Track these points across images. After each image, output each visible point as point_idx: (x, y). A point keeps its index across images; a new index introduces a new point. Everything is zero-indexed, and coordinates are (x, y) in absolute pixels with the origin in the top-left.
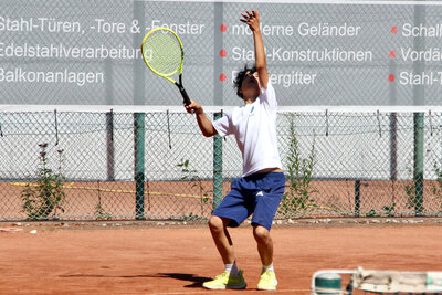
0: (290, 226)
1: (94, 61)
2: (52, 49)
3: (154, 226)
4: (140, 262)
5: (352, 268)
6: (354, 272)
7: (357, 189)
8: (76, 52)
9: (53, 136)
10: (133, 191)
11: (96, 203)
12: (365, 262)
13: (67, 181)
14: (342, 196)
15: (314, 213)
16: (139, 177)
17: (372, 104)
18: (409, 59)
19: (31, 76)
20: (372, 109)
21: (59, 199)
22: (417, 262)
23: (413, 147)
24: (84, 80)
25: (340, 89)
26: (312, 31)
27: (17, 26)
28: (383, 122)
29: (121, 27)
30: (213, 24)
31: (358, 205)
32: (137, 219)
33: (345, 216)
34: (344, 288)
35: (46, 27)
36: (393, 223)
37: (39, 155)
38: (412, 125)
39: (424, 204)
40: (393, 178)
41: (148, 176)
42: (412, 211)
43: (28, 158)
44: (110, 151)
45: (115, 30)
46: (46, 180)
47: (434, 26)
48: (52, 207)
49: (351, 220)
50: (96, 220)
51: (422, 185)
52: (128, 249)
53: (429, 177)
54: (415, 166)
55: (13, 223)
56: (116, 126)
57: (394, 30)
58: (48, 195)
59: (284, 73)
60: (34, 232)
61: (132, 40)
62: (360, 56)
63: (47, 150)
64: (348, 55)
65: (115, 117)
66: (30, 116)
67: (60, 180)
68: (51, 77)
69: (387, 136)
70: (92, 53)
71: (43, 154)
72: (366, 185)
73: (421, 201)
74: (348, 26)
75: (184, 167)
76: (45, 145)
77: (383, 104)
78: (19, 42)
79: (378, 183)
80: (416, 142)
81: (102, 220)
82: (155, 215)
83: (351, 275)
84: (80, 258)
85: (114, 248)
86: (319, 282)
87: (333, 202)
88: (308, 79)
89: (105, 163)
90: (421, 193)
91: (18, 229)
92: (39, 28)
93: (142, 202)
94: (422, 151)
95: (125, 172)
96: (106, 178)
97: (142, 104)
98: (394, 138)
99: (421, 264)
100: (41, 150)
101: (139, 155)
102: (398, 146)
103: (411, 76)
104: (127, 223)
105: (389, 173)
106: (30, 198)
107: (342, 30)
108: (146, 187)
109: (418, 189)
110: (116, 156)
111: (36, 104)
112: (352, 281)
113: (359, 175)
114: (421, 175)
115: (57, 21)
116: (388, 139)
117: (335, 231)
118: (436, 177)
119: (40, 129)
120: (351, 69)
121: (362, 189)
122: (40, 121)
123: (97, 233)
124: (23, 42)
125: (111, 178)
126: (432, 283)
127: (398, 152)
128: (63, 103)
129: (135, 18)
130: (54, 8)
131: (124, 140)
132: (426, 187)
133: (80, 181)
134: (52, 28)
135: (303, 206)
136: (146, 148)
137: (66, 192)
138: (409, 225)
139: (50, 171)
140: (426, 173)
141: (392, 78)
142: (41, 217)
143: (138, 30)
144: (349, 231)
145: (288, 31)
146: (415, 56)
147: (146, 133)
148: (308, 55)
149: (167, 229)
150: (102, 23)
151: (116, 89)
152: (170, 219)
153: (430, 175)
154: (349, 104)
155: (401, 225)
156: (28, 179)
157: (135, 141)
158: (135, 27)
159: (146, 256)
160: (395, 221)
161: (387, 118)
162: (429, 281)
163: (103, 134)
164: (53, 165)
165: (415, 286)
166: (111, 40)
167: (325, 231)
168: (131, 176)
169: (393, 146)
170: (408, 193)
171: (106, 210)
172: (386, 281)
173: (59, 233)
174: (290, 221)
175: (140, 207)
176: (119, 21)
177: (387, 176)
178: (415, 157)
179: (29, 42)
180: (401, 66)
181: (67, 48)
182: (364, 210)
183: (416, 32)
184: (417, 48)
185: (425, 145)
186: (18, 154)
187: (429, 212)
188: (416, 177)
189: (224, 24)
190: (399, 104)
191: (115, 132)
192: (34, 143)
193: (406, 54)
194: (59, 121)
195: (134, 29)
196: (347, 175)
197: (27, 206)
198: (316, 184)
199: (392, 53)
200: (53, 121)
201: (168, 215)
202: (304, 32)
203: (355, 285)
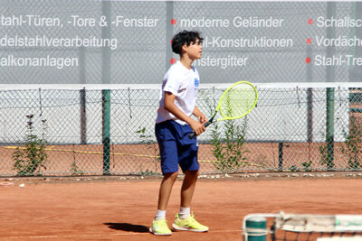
0: (226, 179)
1: (70, 49)
2: (37, 39)
3: (117, 180)
4: (107, 209)
5: (276, 213)
6: (277, 215)
7: (280, 150)
8: (56, 42)
9: (38, 109)
10: (101, 152)
11: (71, 162)
12: (286, 208)
13: (49, 145)
14: (268, 154)
15: (245, 168)
16: (106, 141)
17: (292, 81)
18: (322, 45)
19: (21, 62)
20: (292, 85)
21: (42, 159)
22: (328, 207)
23: (325, 115)
24: (62, 64)
25: (267, 69)
26: (244, 23)
27: (10, 21)
28: (302, 96)
29: (91, 22)
30: (165, 19)
31: (281, 162)
32: (104, 174)
33: (271, 171)
34: (269, 229)
35: (32, 23)
36: (309, 177)
37: (26, 124)
38: (325, 98)
39: (334, 162)
40: (310, 140)
41: (113, 140)
42: (324, 167)
43: (18, 126)
44: (83, 121)
45: (88, 25)
46: (33, 144)
47: (343, 18)
48: (37, 166)
49: (275, 174)
50: (72, 176)
51: (333, 146)
52: (97, 198)
53: (338, 140)
54: (327, 130)
55: (6, 178)
56: (88, 100)
57: (310, 22)
58: (34, 156)
59: (222, 57)
60: (23, 185)
61: (100, 32)
62: (283, 43)
63: (33, 120)
64: (273, 42)
65: (87, 94)
66: (20, 94)
67: (43, 144)
68: (36, 62)
69: (304, 107)
70: (69, 43)
71: (30, 124)
72: (288, 146)
73: (332, 159)
74: (273, 19)
75: (141, 133)
76: (32, 116)
77: (302, 81)
78: (12, 34)
79: (298, 144)
80: (328, 111)
81: (76, 176)
82: (119, 172)
83: (275, 218)
84: (59, 206)
85: (85, 198)
86: (249, 224)
87: (261, 161)
88: (241, 61)
89: (79, 130)
90: (332, 152)
91: (10, 183)
92: (27, 23)
93: (108, 161)
94: (333, 119)
95: (95, 137)
96: (79, 142)
97: (109, 82)
98: (310, 108)
99: (332, 209)
100: (28, 120)
101: (106, 123)
102: (314, 114)
103: (324, 58)
104: (96, 178)
105: (306, 137)
106: (20, 159)
107: (269, 22)
108: (111, 149)
109: (330, 149)
110: (88, 124)
111: (25, 83)
112: (275, 223)
113: (282, 138)
114: (332, 138)
115: (41, 17)
116: (305, 109)
117: (263, 184)
118: (344, 140)
119: (28, 103)
120: (276, 54)
121: (284, 149)
122: (27, 97)
123: (72, 186)
124: (15, 35)
125: (84, 142)
126: (339, 224)
127: (313, 120)
128: (46, 82)
129: (103, 15)
130: (39, 7)
131: (94, 111)
132: (336, 147)
133: (59, 145)
134: (37, 23)
135: (237, 163)
136: (112, 118)
137: (48, 154)
138: (322, 178)
139: (35, 136)
140: (336, 136)
141: (308, 60)
142: (28, 174)
143: (105, 24)
144: (273, 183)
145: (224, 23)
146: (327, 42)
147: (112, 106)
148: (241, 43)
149: (128, 183)
150: (77, 18)
151: (88, 71)
152: (130, 175)
153: (339, 137)
154: (274, 82)
155: (316, 178)
156: (18, 143)
157: (103, 112)
158: (103, 22)
159: (111, 204)
160: (311, 175)
161: (304, 92)
162: (337, 222)
163: (78, 107)
164: (38, 132)
165: (326, 226)
166: (84, 32)
167: (254, 183)
168: (99, 140)
169: (310, 115)
170: (322, 152)
171: (80, 168)
172: (303, 223)
173: (42, 186)
174: (227, 175)
175: (106, 165)
176: (90, 17)
177: (305, 138)
178: (327, 124)
179: (19, 34)
180: (316, 51)
181: (49, 39)
182: (286, 166)
183: (328, 23)
184: (329, 36)
185: (336, 113)
186: (10, 123)
187: (338, 168)
188: (328, 140)
189: (175, 18)
190: (315, 81)
191: (87, 106)
192: (23, 115)
193: (321, 41)
194: (42, 97)
195: (103, 23)
196: (272, 138)
197: (17, 165)
198: (247, 145)
199: (309, 41)
200: (38, 97)
201: (129, 171)
202: (238, 24)
203: (278, 226)
